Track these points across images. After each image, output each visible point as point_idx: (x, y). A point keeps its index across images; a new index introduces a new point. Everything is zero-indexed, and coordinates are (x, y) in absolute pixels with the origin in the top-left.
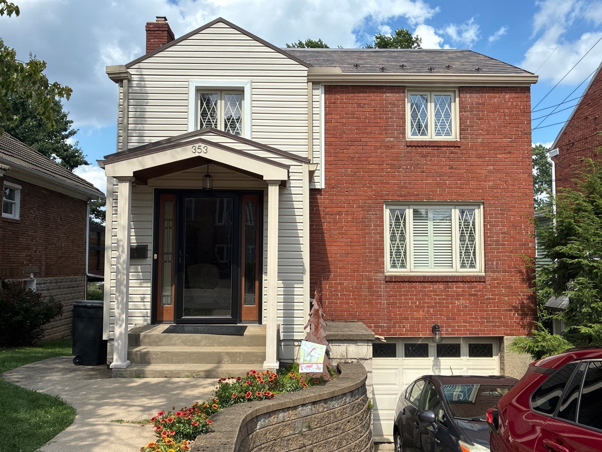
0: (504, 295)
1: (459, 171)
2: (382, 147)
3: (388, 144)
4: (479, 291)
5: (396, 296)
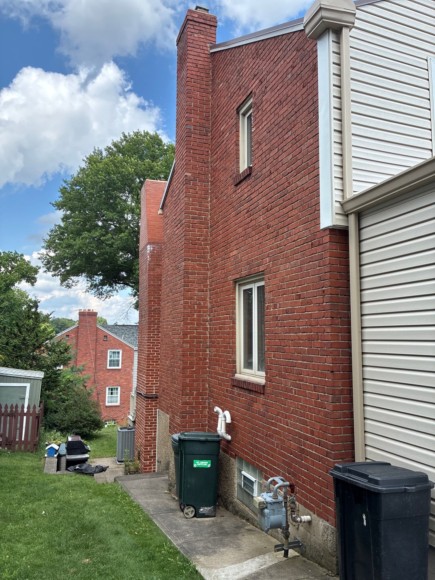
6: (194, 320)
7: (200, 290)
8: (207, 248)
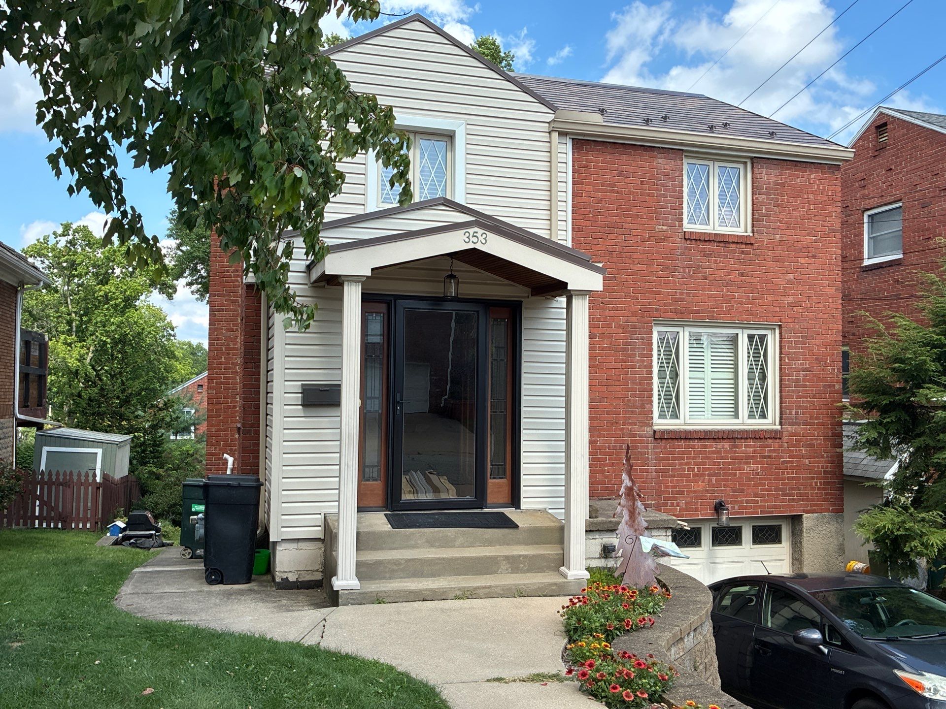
0: (803, 457)
1: (752, 280)
2: (652, 238)
3: (661, 235)
4: (774, 451)
5: (668, 459)
6: (221, 363)
7: (228, 330)
8: (238, 281)
